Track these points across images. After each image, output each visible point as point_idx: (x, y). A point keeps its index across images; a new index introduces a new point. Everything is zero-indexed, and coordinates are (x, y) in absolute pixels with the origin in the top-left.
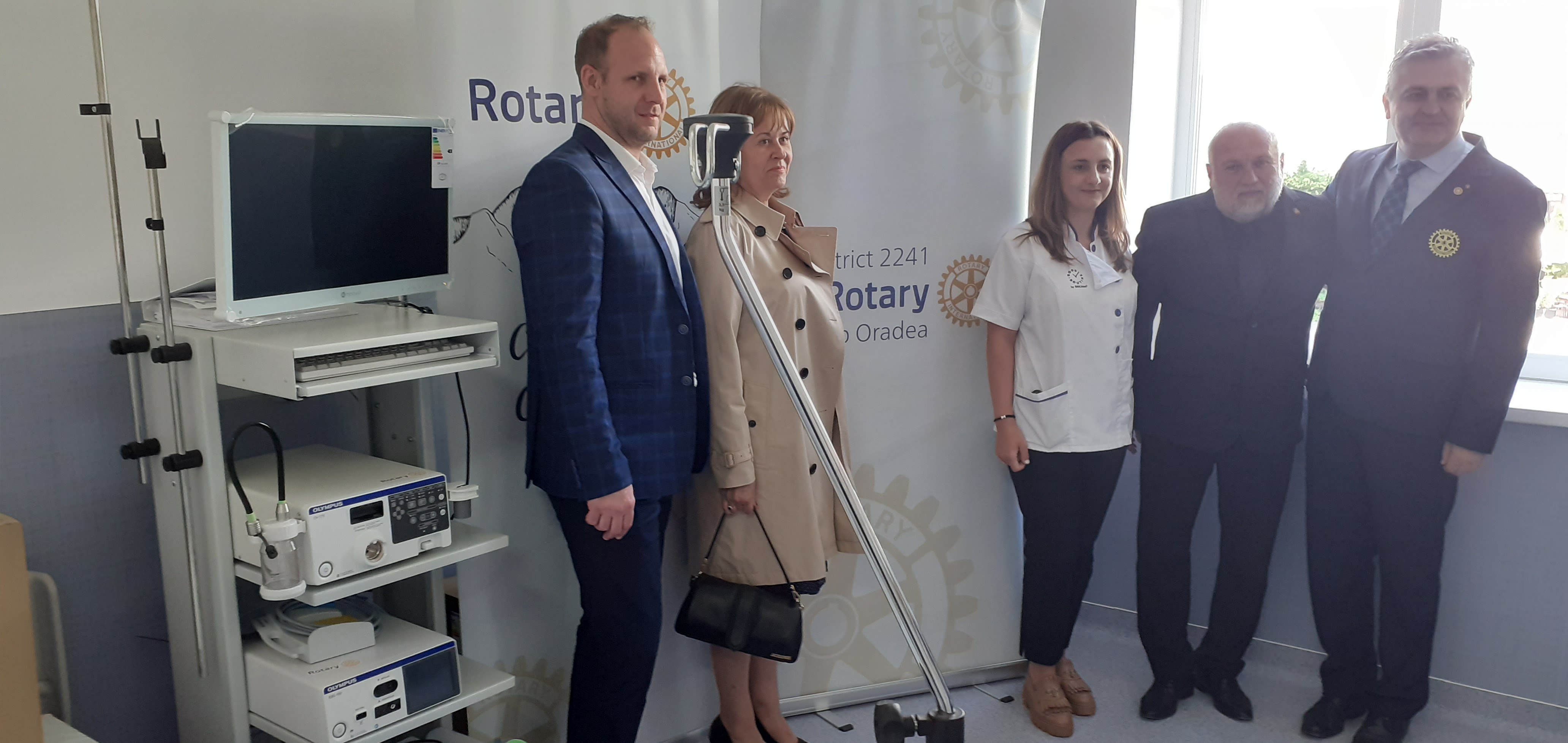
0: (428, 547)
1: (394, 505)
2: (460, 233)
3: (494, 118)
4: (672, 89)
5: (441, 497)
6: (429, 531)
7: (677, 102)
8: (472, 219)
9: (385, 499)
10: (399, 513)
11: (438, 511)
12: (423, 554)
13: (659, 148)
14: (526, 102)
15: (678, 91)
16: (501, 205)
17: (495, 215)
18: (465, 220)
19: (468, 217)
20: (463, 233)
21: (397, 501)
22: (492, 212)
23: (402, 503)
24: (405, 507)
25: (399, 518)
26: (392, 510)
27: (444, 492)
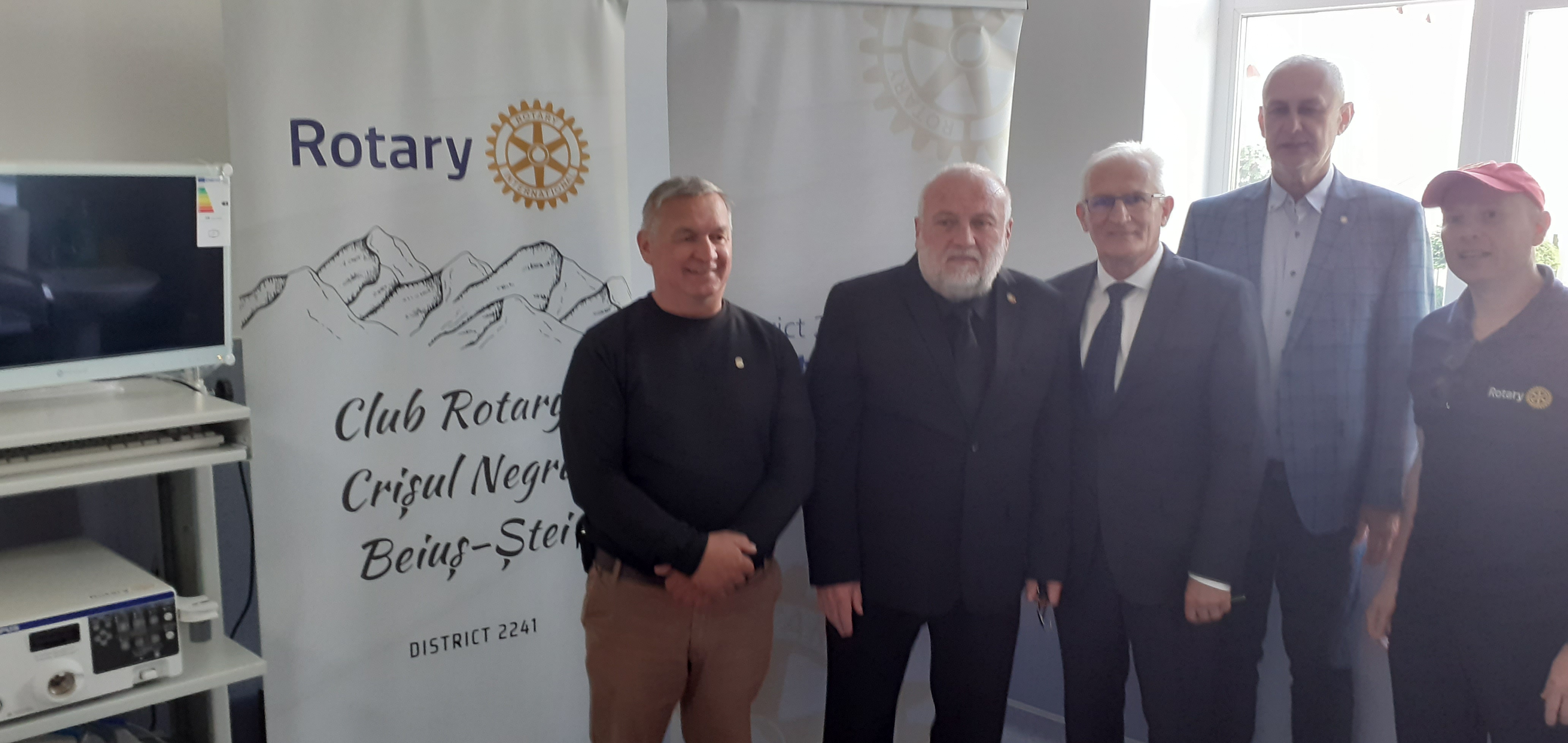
0: (150, 675)
1: (96, 628)
2: (273, 296)
3: (321, 162)
4: (560, 132)
5: (168, 616)
6: (150, 657)
7: (565, 147)
8: (289, 279)
9: (83, 623)
10: (103, 638)
11: (163, 635)
12: (138, 686)
13: (542, 198)
14: (365, 146)
15: (568, 133)
16: (328, 262)
17: (319, 275)
18: (281, 281)
19: (285, 277)
20: (277, 296)
21: (102, 624)
22: (315, 270)
23: (108, 625)
24: (114, 629)
25: (104, 643)
26: (93, 634)
27: (172, 609)
